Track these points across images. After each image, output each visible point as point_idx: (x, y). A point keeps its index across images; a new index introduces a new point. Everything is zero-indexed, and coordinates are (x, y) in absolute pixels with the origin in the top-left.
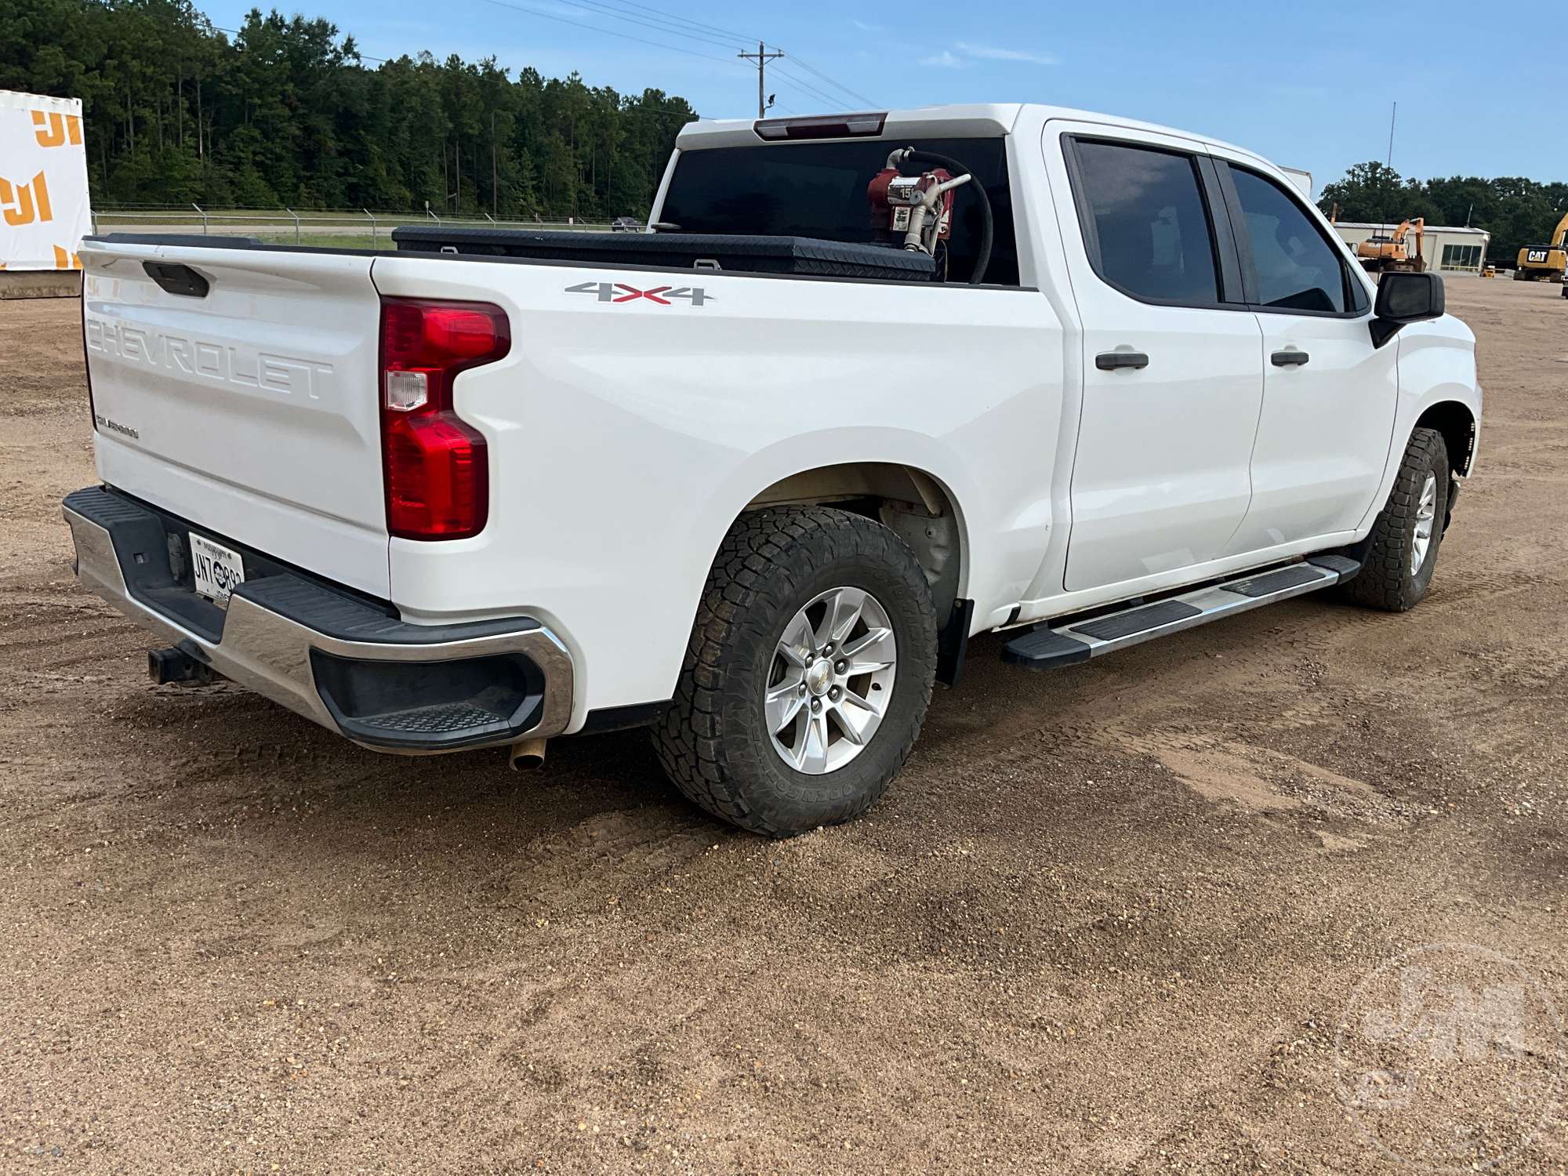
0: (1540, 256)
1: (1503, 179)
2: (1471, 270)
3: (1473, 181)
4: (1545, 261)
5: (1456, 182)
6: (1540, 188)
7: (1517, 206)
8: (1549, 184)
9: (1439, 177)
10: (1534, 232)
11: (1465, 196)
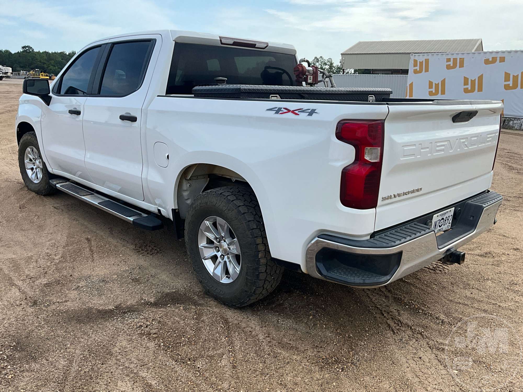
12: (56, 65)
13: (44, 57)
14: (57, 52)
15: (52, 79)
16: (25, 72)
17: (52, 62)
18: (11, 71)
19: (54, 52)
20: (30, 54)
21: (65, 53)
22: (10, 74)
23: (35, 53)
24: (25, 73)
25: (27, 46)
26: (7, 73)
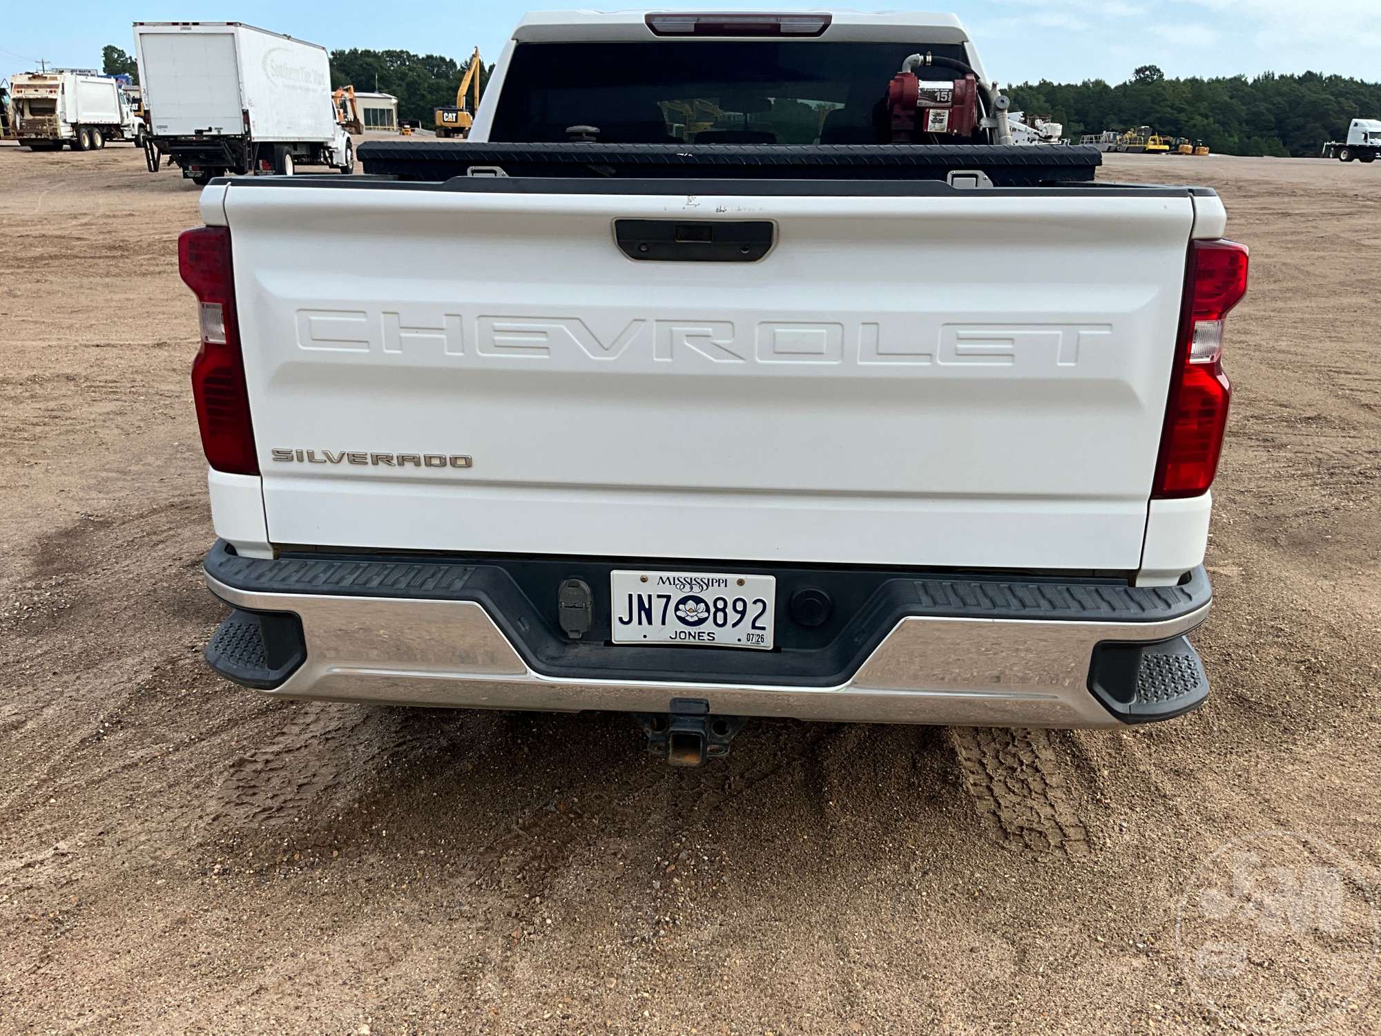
0: (452, 116)
1: (389, 51)
2: (389, 129)
3: (367, 53)
4: (456, 121)
5: (354, 52)
6: (418, 59)
7: (405, 75)
8: (425, 56)
9: (340, 49)
10: (423, 96)
11: (364, 65)
12: (1210, 114)
13: (1184, 92)
14: (1224, 78)
15: (1180, 151)
16: (1112, 134)
17: (1203, 106)
18: (1059, 133)
19: (1214, 78)
20: (1150, 87)
21: (1243, 79)
22: (1057, 139)
23: (1163, 84)
24: (1111, 137)
25: (1150, 66)
26: (1051, 137)
